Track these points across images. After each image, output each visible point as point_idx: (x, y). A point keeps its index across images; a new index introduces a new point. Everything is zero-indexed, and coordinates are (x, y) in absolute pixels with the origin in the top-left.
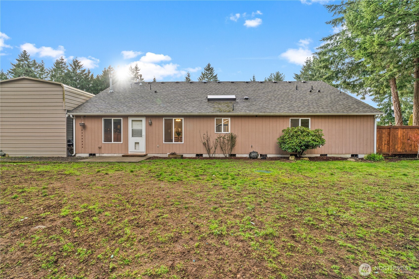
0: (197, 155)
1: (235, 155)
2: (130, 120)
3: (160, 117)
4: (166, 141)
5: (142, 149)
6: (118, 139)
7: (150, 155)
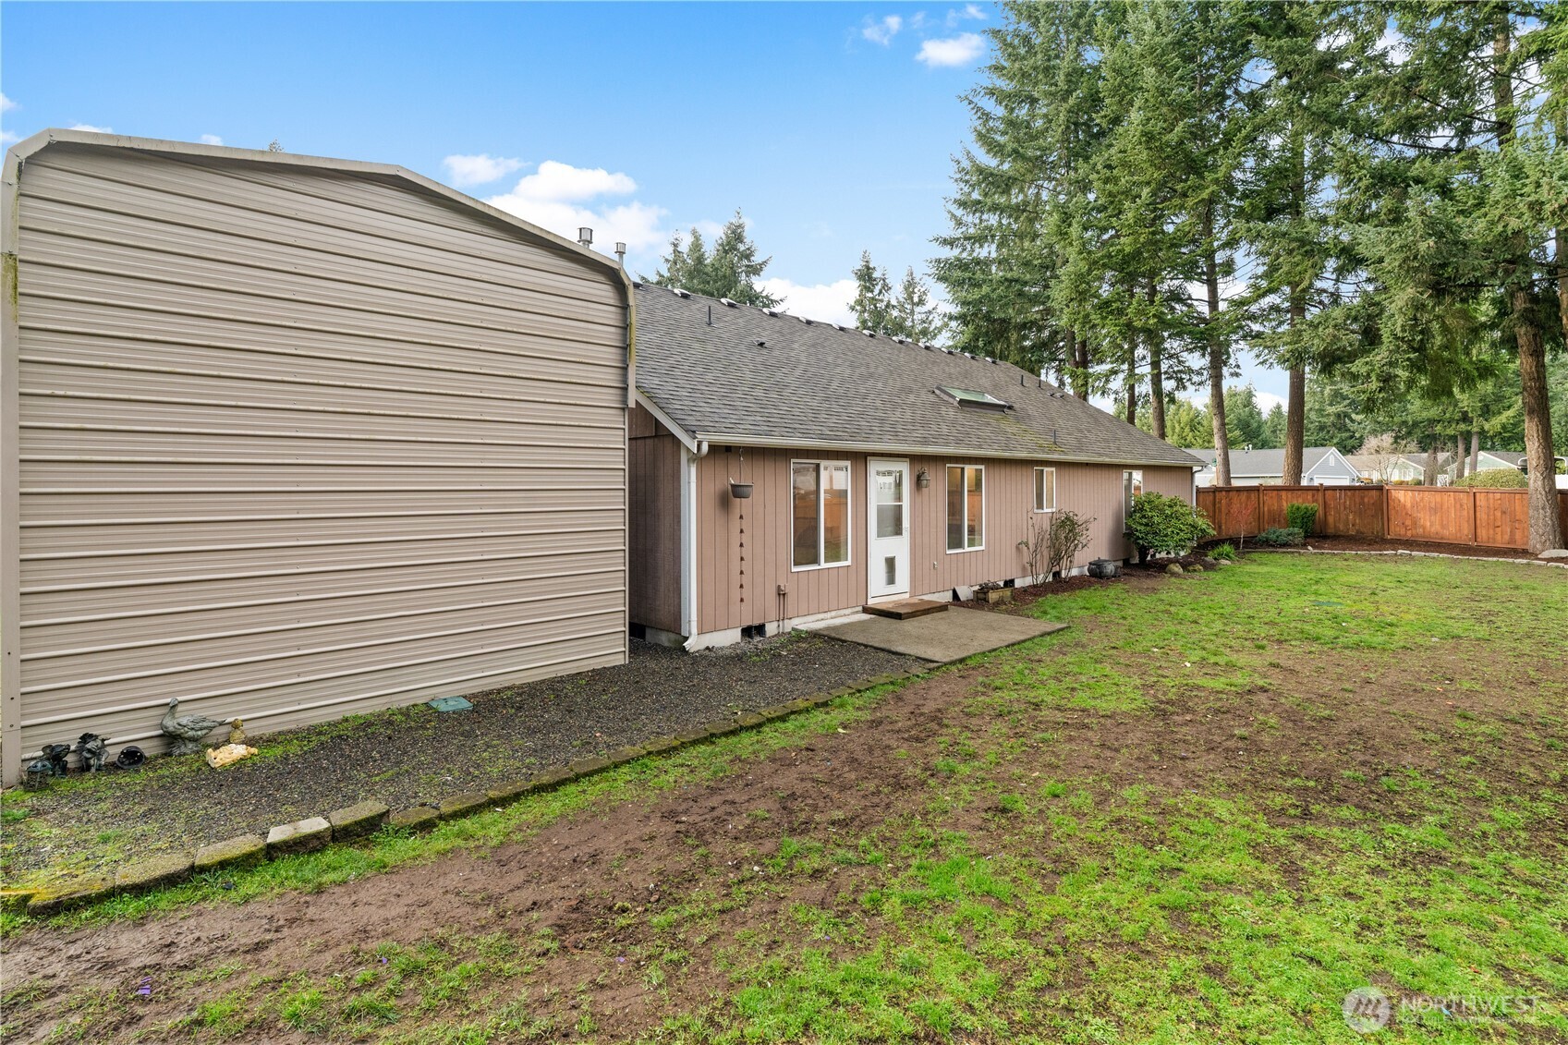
0: (1006, 583)
1: (1059, 573)
2: (874, 466)
3: (938, 460)
5: (902, 585)
6: (835, 551)
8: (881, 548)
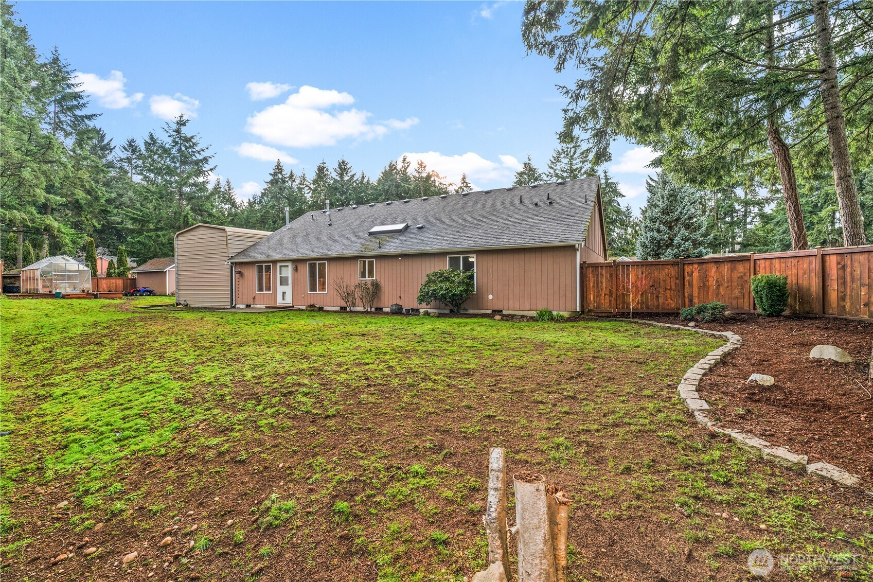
0: (341, 308)
1: (381, 309)
2: (278, 265)
3: (303, 261)
4: (311, 290)
5: (288, 301)
6: (269, 289)
7: (296, 307)
8: (280, 289)
